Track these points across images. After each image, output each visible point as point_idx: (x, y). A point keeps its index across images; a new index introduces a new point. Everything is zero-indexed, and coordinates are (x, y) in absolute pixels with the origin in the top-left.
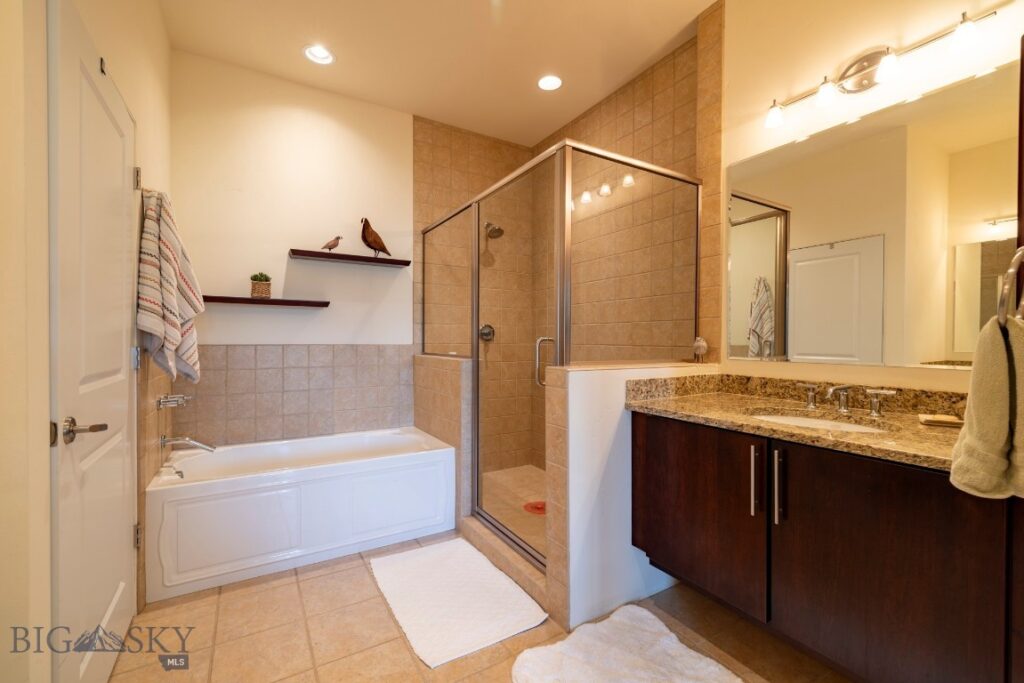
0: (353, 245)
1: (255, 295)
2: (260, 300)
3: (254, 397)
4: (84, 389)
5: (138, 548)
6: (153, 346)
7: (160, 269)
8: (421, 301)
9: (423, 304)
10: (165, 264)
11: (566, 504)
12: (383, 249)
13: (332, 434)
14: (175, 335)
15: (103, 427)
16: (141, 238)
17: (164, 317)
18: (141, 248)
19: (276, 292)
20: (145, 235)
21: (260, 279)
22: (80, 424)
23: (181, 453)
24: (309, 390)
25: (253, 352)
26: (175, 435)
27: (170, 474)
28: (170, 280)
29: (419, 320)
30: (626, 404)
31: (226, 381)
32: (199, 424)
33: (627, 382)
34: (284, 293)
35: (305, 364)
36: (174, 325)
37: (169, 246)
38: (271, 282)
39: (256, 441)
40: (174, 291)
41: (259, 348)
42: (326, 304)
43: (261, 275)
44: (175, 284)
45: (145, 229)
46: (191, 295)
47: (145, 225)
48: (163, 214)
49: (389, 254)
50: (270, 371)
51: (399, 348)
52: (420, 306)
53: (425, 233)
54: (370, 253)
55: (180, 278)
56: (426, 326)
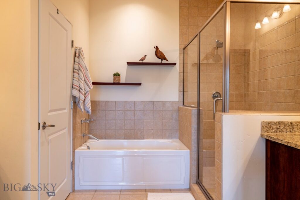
0: (152, 58)
1: (115, 81)
2: (117, 83)
3: (115, 121)
4: (49, 114)
5: (72, 170)
6: (77, 101)
7: (79, 74)
8: (183, 81)
9: (184, 82)
10: (80, 73)
11: (221, 181)
12: (165, 59)
13: (144, 139)
14: (83, 97)
15: (53, 126)
16: (74, 64)
17: (79, 91)
18: (74, 67)
19: (123, 80)
20: (75, 63)
21: (117, 75)
22: (47, 124)
23: (91, 140)
24: (134, 120)
25: (115, 104)
26: (90, 133)
27: (85, 147)
28: (81, 78)
29: (182, 90)
30: (261, 134)
31: (106, 115)
32: (97, 130)
33: (262, 122)
34: (126, 80)
35: (133, 109)
36: (82, 93)
37: (82, 66)
38: (120, 76)
39: (115, 139)
40: (83, 82)
41: (117, 102)
42: (140, 84)
43: (117, 73)
44: (83, 79)
45: (75, 61)
46: (88, 83)
47: (76, 59)
48: (80, 55)
49: (168, 61)
50: (120, 111)
51: (172, 103)
52: (182, 83)
53: (184, 49)
54: (159, 61)
55: (85, 77)
56: (184, 92)
